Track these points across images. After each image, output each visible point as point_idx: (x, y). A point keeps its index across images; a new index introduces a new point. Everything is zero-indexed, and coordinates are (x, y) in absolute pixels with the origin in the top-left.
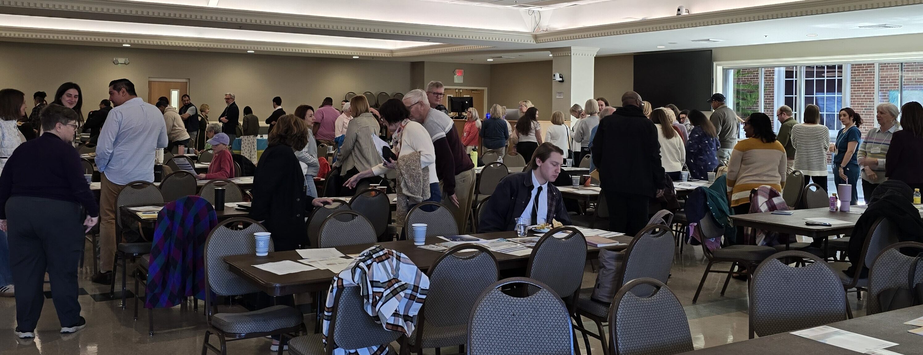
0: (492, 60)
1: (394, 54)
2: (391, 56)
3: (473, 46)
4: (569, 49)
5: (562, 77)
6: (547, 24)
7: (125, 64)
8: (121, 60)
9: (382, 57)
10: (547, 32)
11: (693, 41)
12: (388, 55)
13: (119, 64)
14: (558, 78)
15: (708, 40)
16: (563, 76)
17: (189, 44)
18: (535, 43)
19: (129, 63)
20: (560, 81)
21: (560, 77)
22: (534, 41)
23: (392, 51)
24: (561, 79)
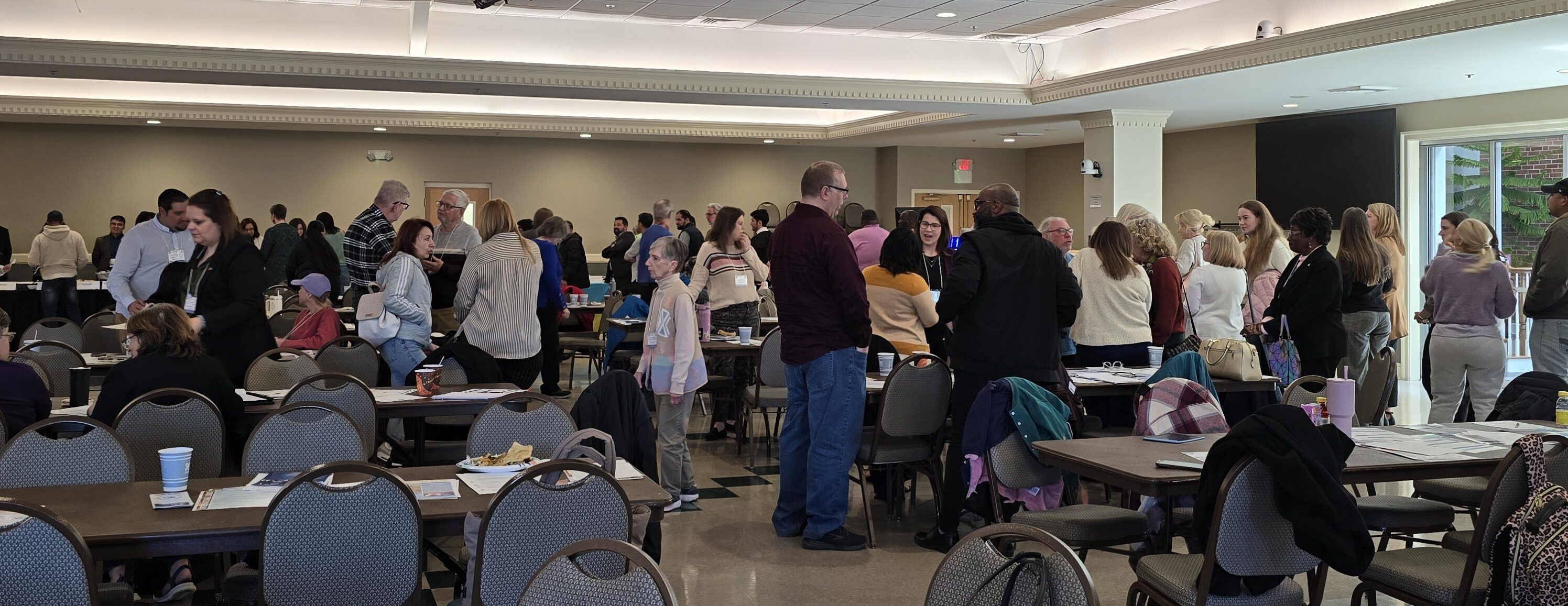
0: (1013, 140)
1: (830, 133)
2: (825, 137)
3: (940, 114)
4: (1107, 114)
5: (1098, 168)
6: (1054, 69)
7: (385, 159)
8: (380, 154)
9: (809, 140)
10: (1052, 82)
11: (1330, 91)
12: (819, 136)
13: (377, 161)
14: (1089, 169)
15: (1358, 88)
16: (1101, 167)
17: (467, 124)
18: (1030, 104)
19: (392, 159)
20: (1095, 176)
21: (1095, 168)
22: (1029, 101)
23: (825, 129)
24: (1096, 172)
